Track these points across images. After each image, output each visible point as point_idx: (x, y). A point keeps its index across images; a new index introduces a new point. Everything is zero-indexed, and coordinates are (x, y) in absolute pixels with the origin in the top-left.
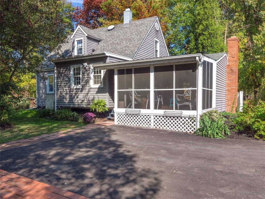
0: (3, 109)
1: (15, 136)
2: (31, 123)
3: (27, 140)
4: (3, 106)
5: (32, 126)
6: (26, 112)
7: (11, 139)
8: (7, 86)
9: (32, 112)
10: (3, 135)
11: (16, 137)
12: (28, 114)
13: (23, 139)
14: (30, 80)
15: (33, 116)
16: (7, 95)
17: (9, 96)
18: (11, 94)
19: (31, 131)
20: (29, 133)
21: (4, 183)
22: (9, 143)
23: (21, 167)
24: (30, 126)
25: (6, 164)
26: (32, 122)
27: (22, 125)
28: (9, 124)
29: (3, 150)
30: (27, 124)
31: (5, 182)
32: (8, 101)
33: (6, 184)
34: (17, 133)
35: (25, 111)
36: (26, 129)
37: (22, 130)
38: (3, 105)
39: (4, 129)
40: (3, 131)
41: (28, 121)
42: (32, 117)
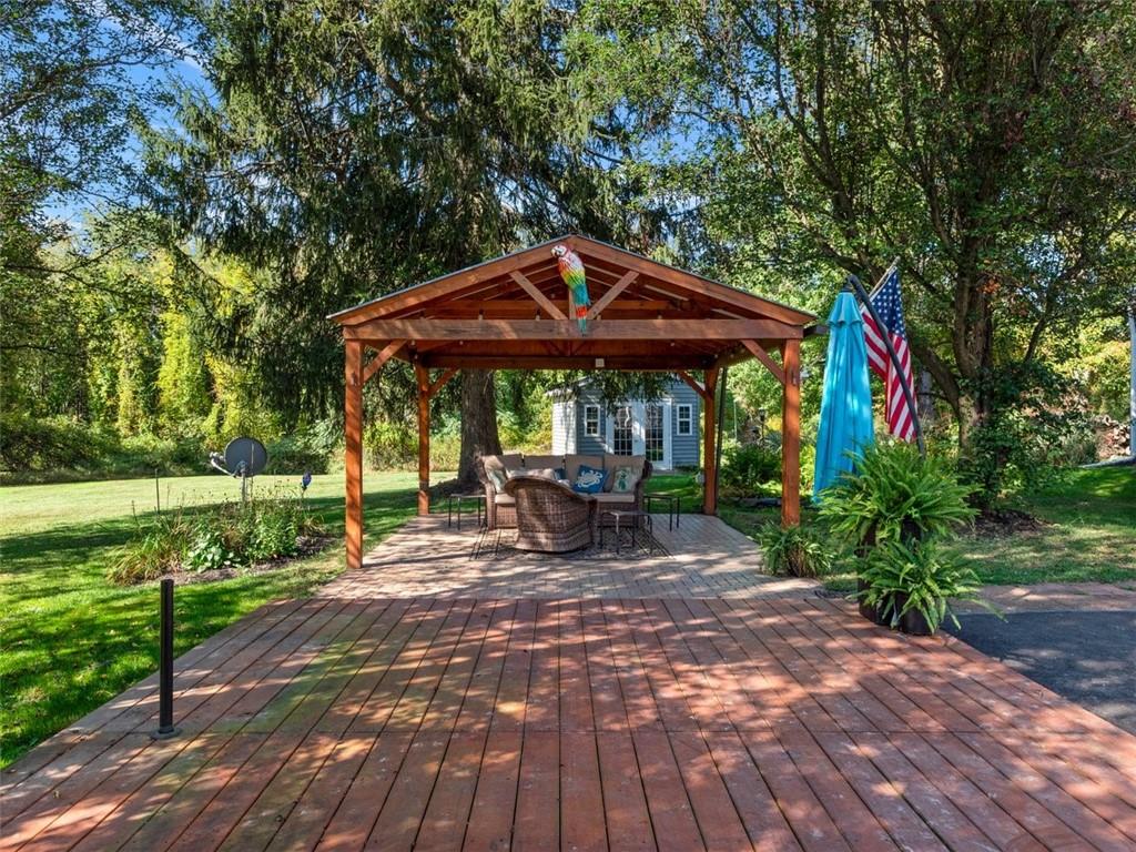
0: (1005, 459)
1: (1057, 566)
2: (1113, 522)
3: (1108, 588)
4: (1005, 448)
5: (1121, 533)
6: (1085, 477)
7: (1044, 573)
8: (1021, 373)
9: (1113, 479)
10: (1011, 555)
11: (1063, 571)
12: (1094, 485)
13: (1090, 583)
14: (1097, 346)
15: (1115, 492)
16: (1019, 408)
17: (1028, 411)
18: (1033, 403)
19: (1122, 555)
20: (1116, 562)
21: (1059, 737)
22: (1039, 588)
23: (1103, 690)
24: (1111, 531)
25: (1040, 664)
26: (1118, 519)
27: (1078, 524)
28: (1027, 518)
29: (1022, 611)
30: (1099, 524)
31: (1060, 733)
32: (1024, 430)
33: (1066, 741)
34: (1063, 556)
35: (1082, 473)
36: (1095, 543)
37: (1081, 545)
38: (1007, 445)
39: (1010, 533)
40: (1008, 540)
41: (1100, 512)
42: (1115, 497)
